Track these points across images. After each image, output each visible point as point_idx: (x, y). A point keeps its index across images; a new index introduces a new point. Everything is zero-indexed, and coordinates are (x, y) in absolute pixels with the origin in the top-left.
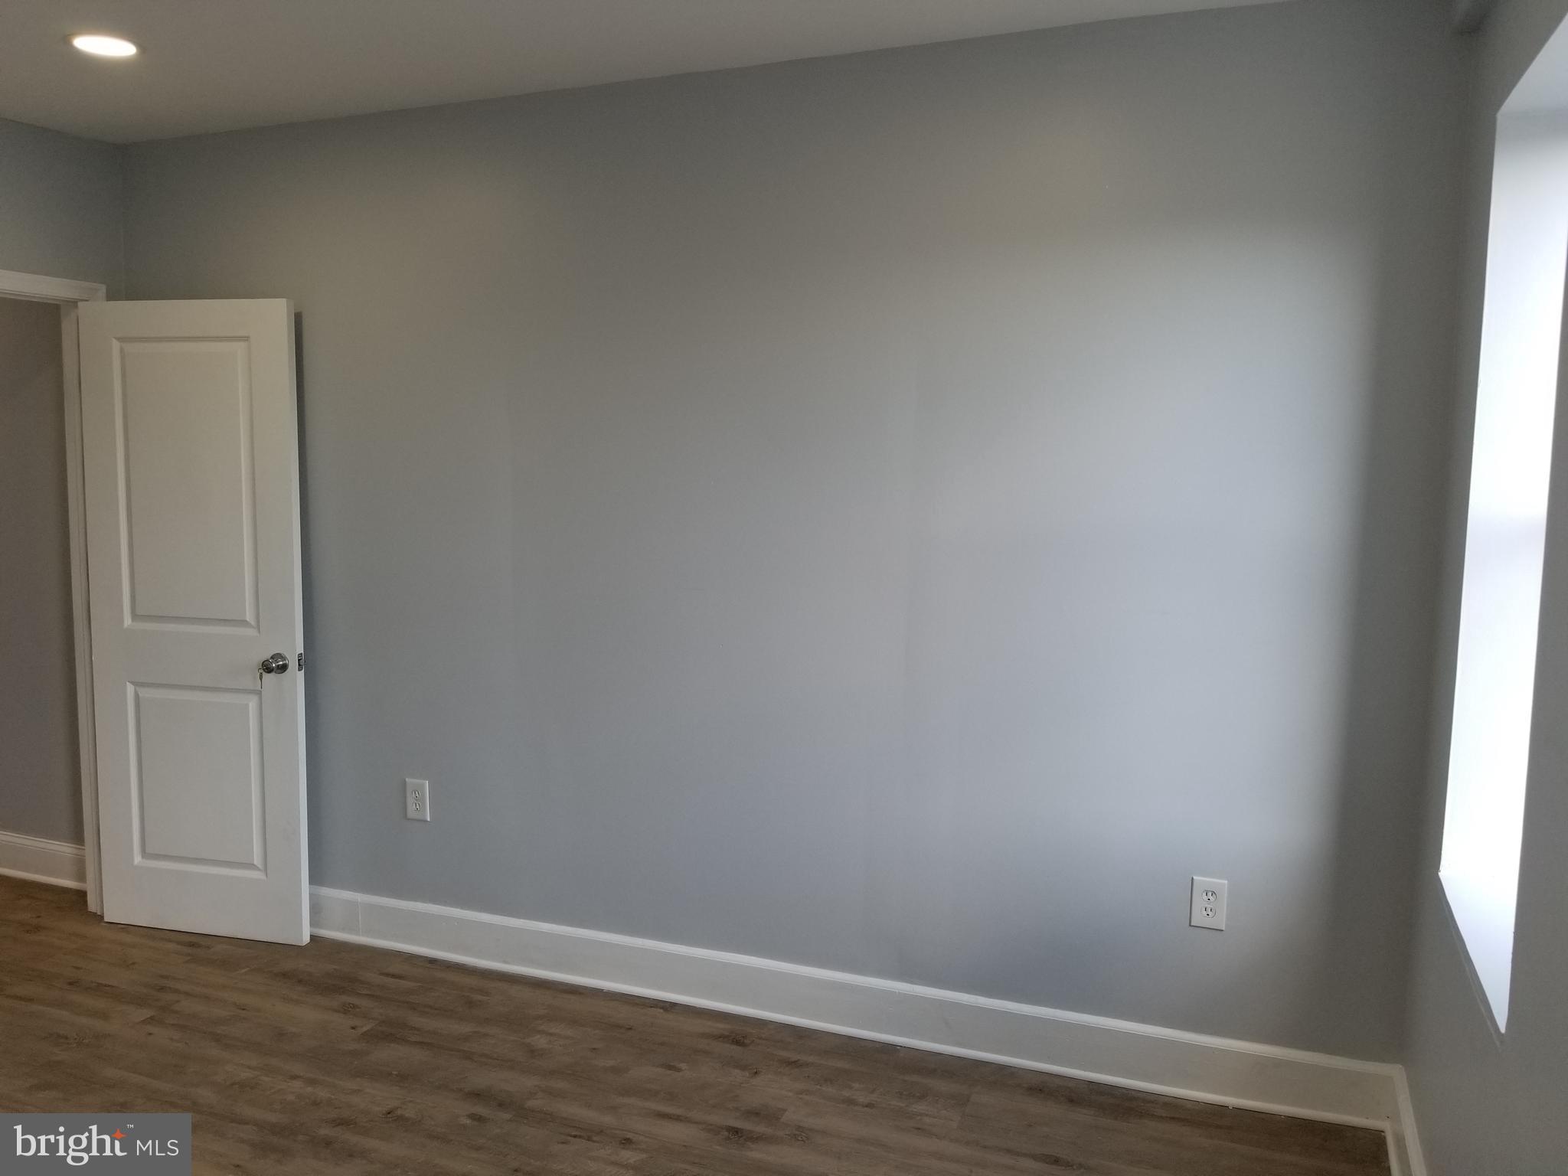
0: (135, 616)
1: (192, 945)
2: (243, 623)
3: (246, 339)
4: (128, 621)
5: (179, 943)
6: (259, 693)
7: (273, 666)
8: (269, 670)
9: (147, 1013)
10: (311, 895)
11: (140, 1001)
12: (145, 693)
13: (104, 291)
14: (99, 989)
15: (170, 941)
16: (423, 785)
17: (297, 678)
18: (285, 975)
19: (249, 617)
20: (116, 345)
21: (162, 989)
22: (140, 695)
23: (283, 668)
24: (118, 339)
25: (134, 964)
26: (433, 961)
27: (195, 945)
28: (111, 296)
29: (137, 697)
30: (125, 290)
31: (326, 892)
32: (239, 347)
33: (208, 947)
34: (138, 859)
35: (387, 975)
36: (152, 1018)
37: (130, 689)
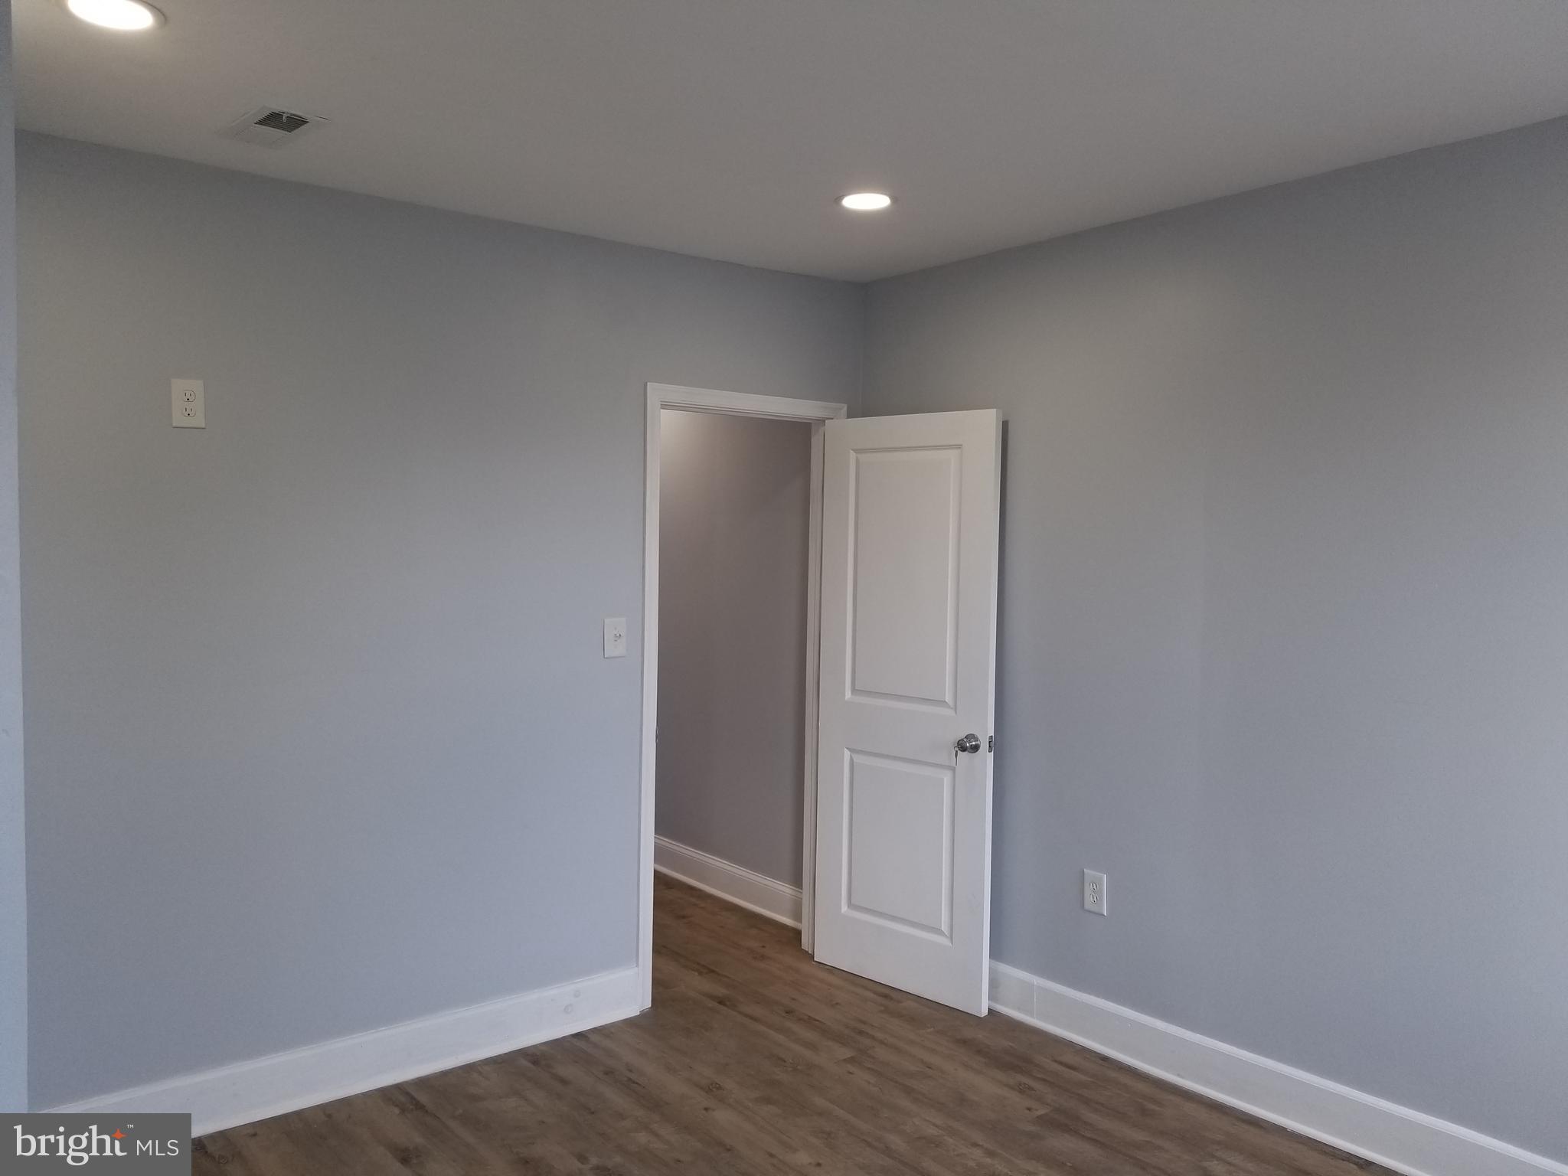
0: (854, 690)
1: (886, 996)
2: (942, 703)
3: (959, 447)
4: (848, 695)
5: (875, 993)
6: (953, 770)
7: (967, 746)
8: (964, 749)
9: (846, 1053)
10: (992, 971)
11: (841, 1040)
12: (858, 759)
13: (845, 409)
14: (810, 1022)
15: (866, 988)
16: (1101, 879)
17: (986, 759)
18: (964, 1042)
19: (948, 698)
20: (853, 455)
21: (861, 1033)
22: (855, 760)
23: (976, 748)
24: (855, 451)
25: (837, 1004)
26: (1105, 1059)
27: (888, 996)
28: (850, 415)
29: (852, 760)
30: (863, 408)
31: (1004, 968)
32: (952, 454)
33: (899, 1002)
34: (844, 908)
35: (1061, 1063)
36: (852, 1057)
37: (847, 753)
